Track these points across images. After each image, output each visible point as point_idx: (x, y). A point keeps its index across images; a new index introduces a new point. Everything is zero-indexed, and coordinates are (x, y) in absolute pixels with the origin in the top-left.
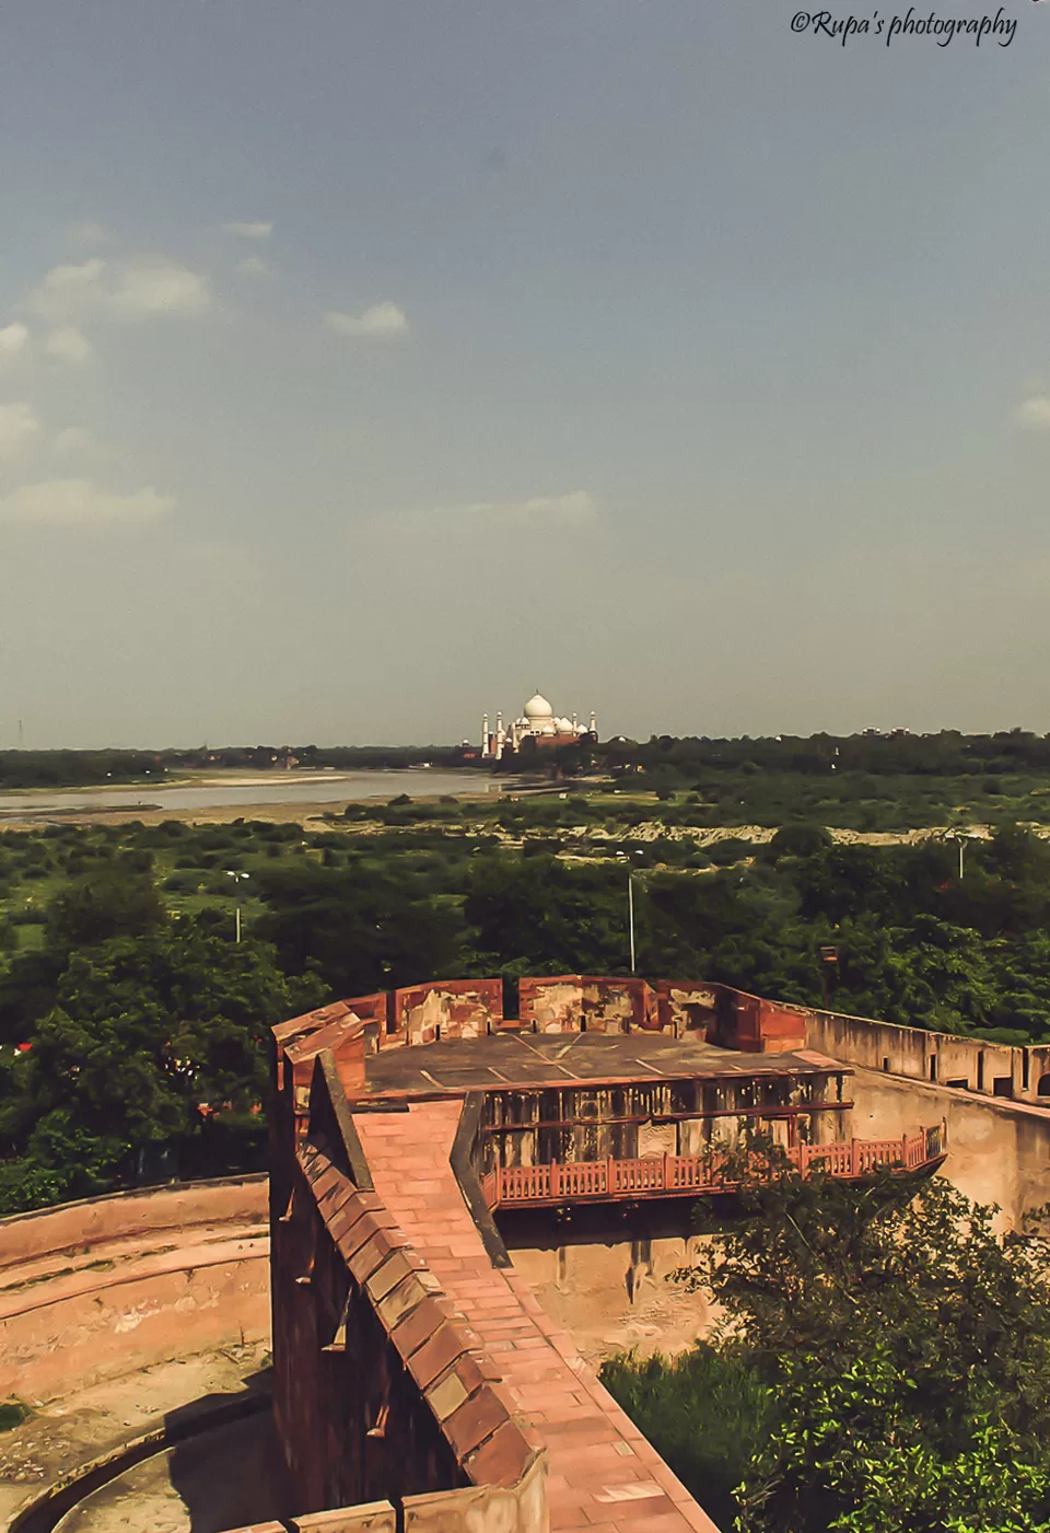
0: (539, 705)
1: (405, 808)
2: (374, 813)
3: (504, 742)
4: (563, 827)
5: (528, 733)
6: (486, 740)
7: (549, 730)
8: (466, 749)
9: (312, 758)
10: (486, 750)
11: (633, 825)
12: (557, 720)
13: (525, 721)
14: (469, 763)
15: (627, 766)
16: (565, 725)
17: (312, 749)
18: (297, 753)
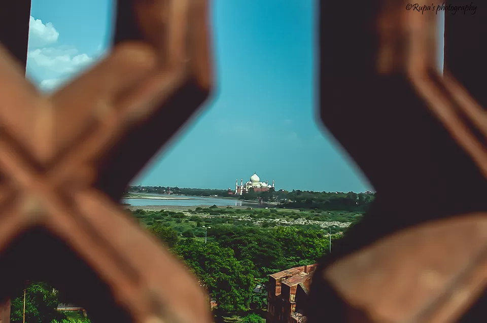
0: (255, 178)
1: (216, 209)
2: (205, 211)
3: (243, 189)
4: (272, 218)
5: (251, 187)
6: (237, 188)
7: (259, 186)
8: (229, 191)
9: (177, 191)
10: (237, 192)
11: (295, 219)
12: (261, 183)
13: (250, 183)
14: (230, 196)
15: (286, 199)
16: (264, 185)
17: (177, 188)
18: (172, 189)
